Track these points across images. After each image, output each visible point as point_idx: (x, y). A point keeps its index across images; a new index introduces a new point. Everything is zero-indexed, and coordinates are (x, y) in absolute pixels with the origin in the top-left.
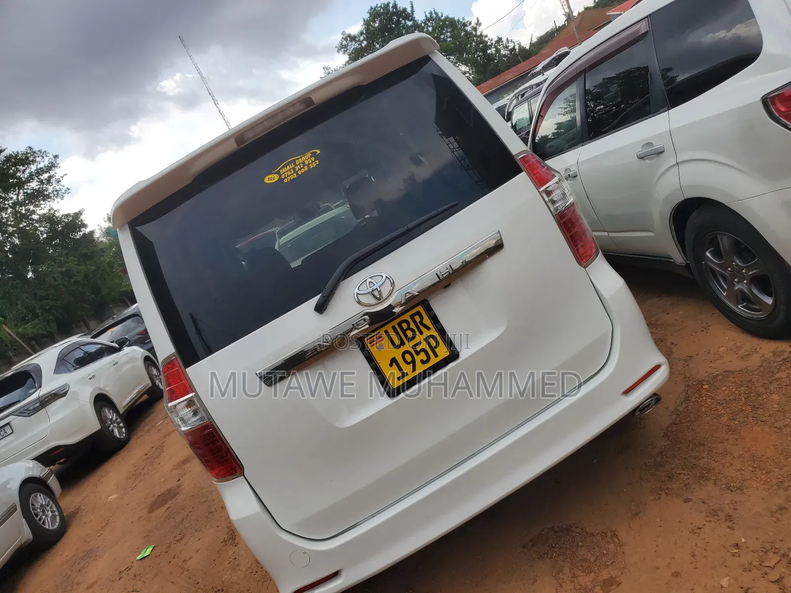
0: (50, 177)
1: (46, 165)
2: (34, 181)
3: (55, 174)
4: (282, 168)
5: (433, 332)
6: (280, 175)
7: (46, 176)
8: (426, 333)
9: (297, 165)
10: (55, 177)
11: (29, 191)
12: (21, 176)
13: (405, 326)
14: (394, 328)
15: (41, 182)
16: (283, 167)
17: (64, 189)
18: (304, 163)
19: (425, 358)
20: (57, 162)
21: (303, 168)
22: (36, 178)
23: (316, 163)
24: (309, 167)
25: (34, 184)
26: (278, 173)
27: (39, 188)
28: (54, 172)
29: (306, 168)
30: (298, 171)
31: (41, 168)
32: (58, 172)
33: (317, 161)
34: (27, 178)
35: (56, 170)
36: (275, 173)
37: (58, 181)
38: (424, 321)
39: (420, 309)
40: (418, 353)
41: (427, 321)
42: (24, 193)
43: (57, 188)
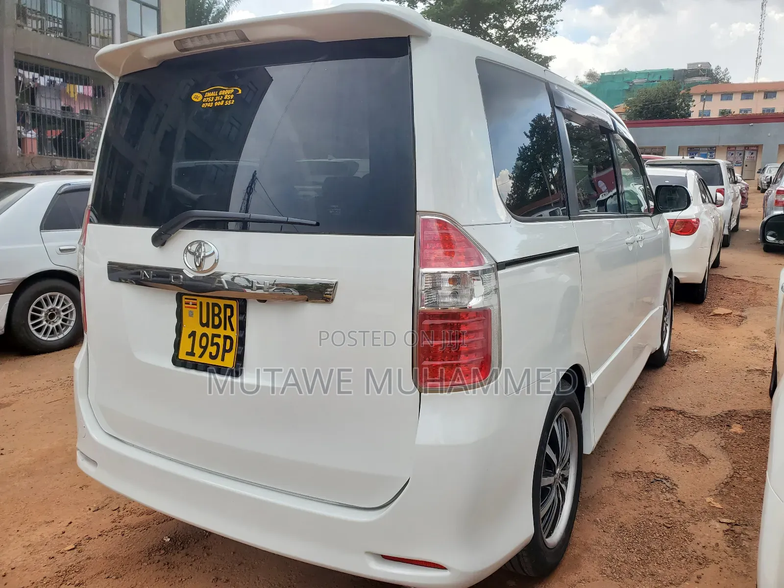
0: (550, 16)
1: (552, 4)
2: (536, 15)
3: (554, 16)
4: (208, 92)
5: (234, 335)
6: (203, 98)
7: (546, 14)
8: (228, 332)
9: (218, 96)
10: (552, 18)
11: (526, 22)
12: (528, 6)
13: (217, 310)
14: (208, 304)
15: (539, 18)
16: (211, 91)
17: (553, 31)
18: (224, 96)
19: (214, 354)
20: (562, 5)
21: (221, 101)
22: (538, 13)
23: (231, 102)
24: (224, 103)
25: (533, 17)
26: (203, 94)
27: (535, 22)
28: (554, 13)
29: (222, 103)
30: (216, 102)
31: (547, 5)
32: (557, 15)
33: (233, 101)
34: (531, 9)
35: (557, 12)
36: (201, 93)
37: (552, 23)
38: (232, 319)
39: (234, 304)
40: (213, 344)
41: (234, 320)
42: (522, 21)
43: (548, 28)
